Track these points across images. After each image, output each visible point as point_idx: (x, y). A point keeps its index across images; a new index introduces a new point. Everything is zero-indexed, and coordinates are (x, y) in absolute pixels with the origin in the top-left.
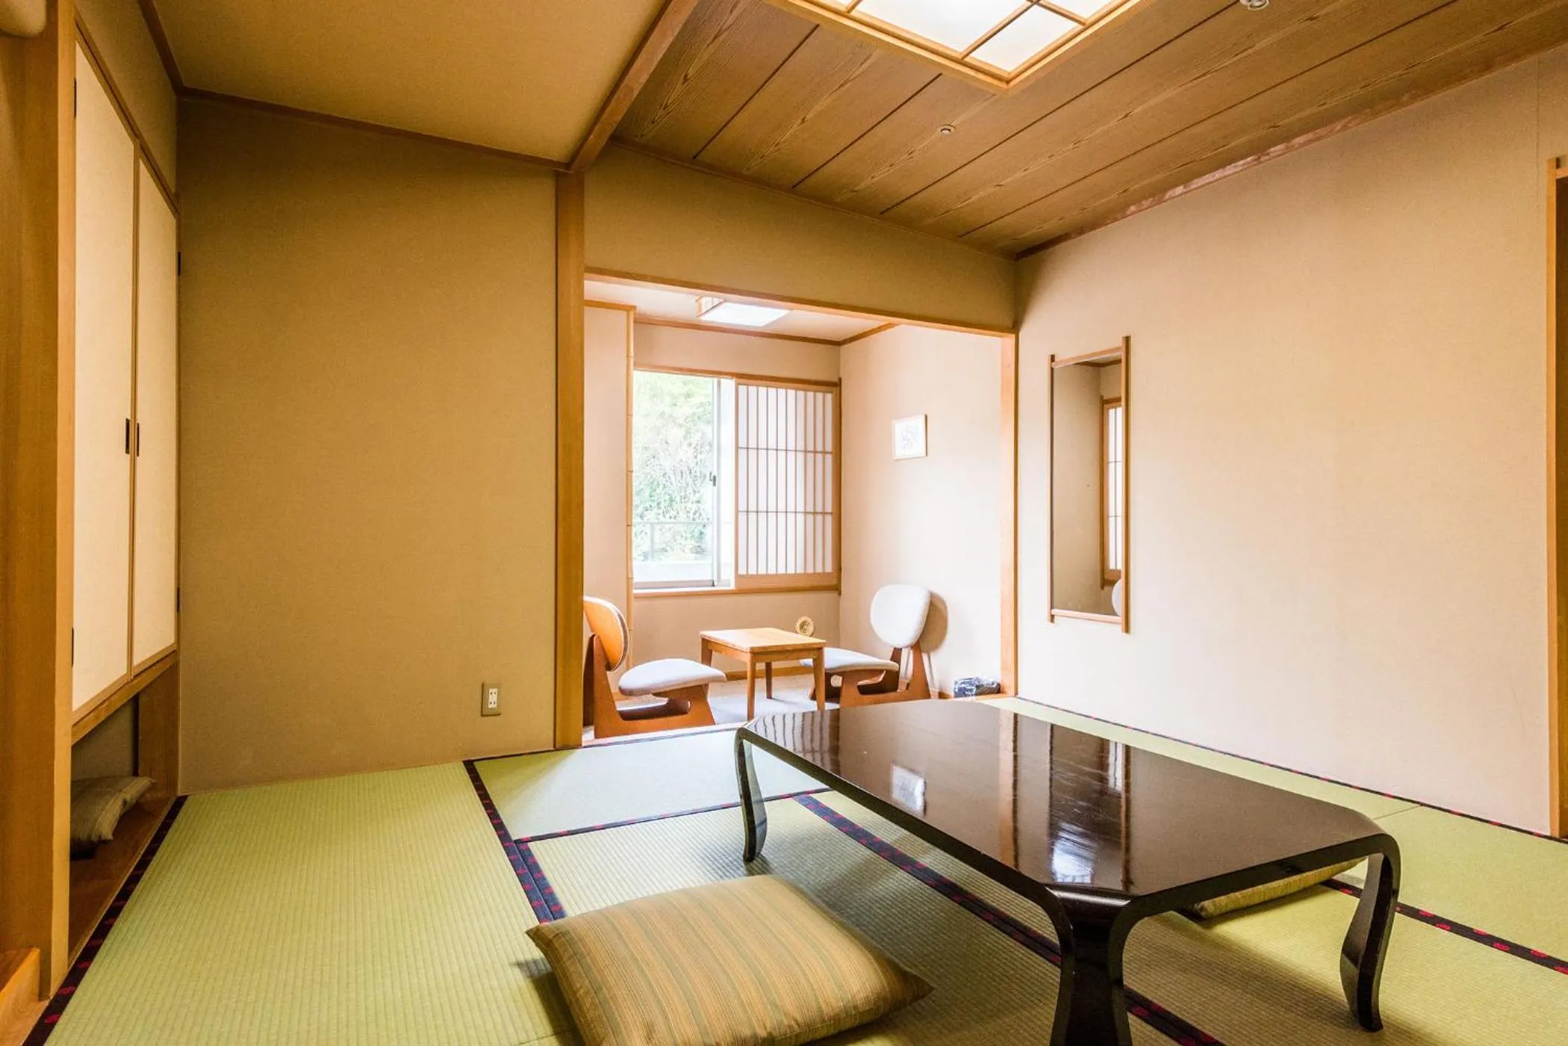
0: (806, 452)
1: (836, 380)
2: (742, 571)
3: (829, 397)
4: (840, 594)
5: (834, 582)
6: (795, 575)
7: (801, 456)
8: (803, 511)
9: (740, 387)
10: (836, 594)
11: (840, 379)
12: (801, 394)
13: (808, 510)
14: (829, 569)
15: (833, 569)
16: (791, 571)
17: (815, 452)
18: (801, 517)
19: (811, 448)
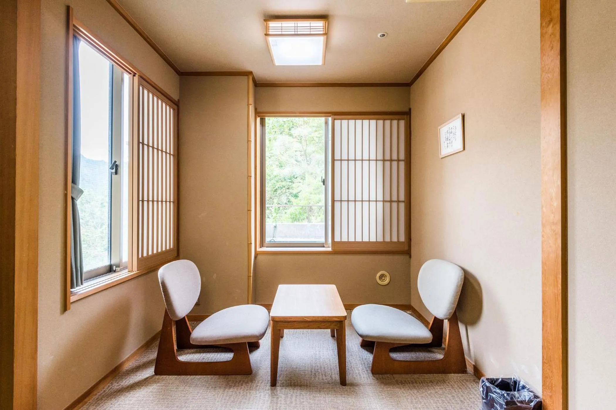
0: (384, 160)
1: (406, 109)
2: (337, 239)
3: (402, 123)
4: (410, 257)
5: (406, 248)
6: (376, 242)
7: (380, 164)
8: (382, 200)
9: (336, 121)
10: (408, 257)
11: (410, 109)
12: (381, 122)
13: (386, 199)
14: (402, 239)
15: (405, 240)
16: (373, 239)
17: (391, 160)
18: (380, 205)
19: (388, 157)
